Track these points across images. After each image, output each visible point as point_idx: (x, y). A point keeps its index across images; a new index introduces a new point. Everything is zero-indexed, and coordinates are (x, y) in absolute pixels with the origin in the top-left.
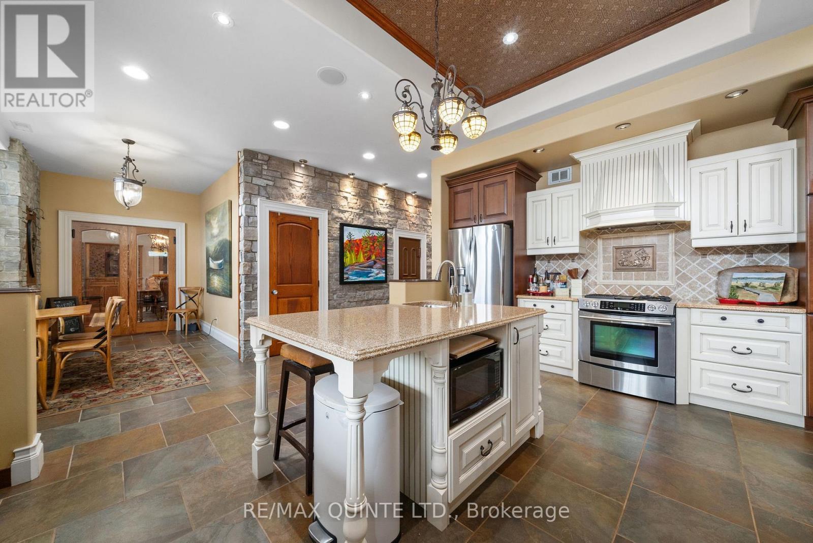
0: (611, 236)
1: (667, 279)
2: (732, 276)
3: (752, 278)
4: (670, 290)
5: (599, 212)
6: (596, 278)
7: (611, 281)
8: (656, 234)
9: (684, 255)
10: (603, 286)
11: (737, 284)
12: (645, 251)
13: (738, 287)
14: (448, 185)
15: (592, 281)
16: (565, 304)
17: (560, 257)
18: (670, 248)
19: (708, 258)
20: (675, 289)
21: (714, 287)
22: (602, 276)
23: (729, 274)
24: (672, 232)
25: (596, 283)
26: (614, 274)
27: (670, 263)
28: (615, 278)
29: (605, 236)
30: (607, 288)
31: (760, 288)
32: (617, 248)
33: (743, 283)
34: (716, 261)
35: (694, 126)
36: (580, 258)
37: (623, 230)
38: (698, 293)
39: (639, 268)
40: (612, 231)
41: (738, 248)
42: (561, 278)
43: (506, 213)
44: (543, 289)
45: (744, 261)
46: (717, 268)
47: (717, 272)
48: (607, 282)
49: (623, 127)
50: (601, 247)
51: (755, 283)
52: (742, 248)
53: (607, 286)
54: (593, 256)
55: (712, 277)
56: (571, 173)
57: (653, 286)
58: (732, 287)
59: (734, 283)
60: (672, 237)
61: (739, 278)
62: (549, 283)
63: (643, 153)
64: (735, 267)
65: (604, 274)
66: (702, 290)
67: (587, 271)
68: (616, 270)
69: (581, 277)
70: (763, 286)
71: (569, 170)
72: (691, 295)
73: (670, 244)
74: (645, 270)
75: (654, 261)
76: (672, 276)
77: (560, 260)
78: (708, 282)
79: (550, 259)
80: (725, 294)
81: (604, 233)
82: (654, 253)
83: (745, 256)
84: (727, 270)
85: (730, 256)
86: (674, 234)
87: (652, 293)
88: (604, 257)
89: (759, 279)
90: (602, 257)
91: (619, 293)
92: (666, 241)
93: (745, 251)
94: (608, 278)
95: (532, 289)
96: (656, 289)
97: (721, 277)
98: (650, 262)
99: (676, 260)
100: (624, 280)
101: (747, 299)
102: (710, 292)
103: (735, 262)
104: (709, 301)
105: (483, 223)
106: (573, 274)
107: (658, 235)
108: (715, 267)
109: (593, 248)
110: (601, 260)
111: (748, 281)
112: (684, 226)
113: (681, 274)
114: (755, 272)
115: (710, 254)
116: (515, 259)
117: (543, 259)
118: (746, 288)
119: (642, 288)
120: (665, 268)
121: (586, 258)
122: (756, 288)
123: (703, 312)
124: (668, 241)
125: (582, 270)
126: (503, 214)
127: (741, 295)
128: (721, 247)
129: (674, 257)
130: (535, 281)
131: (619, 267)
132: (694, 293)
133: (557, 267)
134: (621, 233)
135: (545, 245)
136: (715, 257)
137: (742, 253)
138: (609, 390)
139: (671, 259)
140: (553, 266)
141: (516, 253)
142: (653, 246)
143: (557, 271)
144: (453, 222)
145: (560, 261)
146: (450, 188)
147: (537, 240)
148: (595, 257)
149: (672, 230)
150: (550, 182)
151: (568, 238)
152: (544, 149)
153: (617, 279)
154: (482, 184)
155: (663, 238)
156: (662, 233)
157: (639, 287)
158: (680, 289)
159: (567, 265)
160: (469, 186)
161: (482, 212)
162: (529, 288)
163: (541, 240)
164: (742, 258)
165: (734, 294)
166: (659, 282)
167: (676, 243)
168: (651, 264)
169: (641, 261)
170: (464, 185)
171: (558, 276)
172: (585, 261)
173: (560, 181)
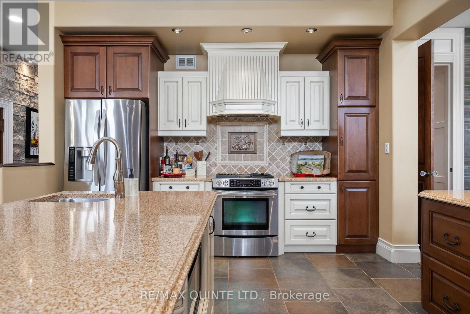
0: (227, 123)
1: (263, 160)
2: (298, 157)
3: (309, 159)
4: (265, 168)
5: (225, 101)
6: (216, 160)
7: (227, 162)
8: (257, 124)
9: (273, 142)
10: (220, 166)
11: (301, 163)
12: (250, 138)
13: (301, 165)
14: (63, 42)
15: (213, 162)
16: (199, 184)
17: (186, 139)
18: (265, 136)
19: (286, 145)
20: (268, 167)
21: (289, 166)
22: (220, 157)
23: (296, 156)
24: (266, 124)
25: (216, 164)
26: (229, 156)
27: (265, 147)
28: (230, 159)
29: (223, 123)
30: (224, 168)
31: (312, 165)
32: (231, 134)
33: (304, 162)
34: (290, 147)
35: (284, 45)
36: (203, 142)
37: (236, 119)
38: (281, 170)
39: (246, 151)
40: (228, 119)
41: (300, 138)
42: (188, 160)
43: (140, 88)
44: (176, 171)
45: (302, 147)
46: (291, 152)
47: (290, 154)
48: (224, 163)
49: (247, 31)
50: (220, 132)
51: (310, 162)
52: (302, 139)
53: (224, 166)
54: (213, 140)
55: (288, 158)
56: (196, 61)
57: (255, 166)
58: (298, 165)
59: (299, 163)
60: (266, 127)
61: (302, 159)
62: (181, 165)
63: (253, 58)
64: (299, 152)
65: (222, 156)
66: (282, 168)
67: (210, 153)
68: (230, 153)
69: (205, 158)
70: (314, 164)
71: (195, 58)
72: (277, 172)
73: (265, 133)
74: (250, 153)
75: (256, 146)
76: (266, 157)
77: (187, 142)
78: (286, 162)
79: (177, 141)
80: (295, 170)
81: (222, 121)
82: (256, 140)
83: (304, 144)
84: (296, 153)
85: (296, 143)
86: (267, 125)
87: (255, 171)
88: (222, 141)
89: (312, 159)
90: (220, 141)
91: (232, 172)
92: (263, 130)
93: (304, 140)
94: (225, 160)
95: (166, 170)
96: (257, 168)
97: (292, 158)
98: (253, 147)
99: (269, 145)
100: (236, 161)
101: (307, 173)
102: (287, 169)
103: (299, 148)
104: (286, 176)
105: (112, 96)
106: (198, 156)
107: (258, 125)
108: (289, 151)
109: (214, 133)
110: (220, 143)
111: (306, 161)
112: (273, 120)
113: (271, 156)
114: (310, 154)
115: (287, 142)
116: (151, 140)
117: (171, 141)
118: (306, 166)
119: (248, 167)
120: (262, 152)
121: (208, 142)
122: (311, 165)
123: (292, 184)
124: (264, 131)
125: (206, 152)
126: (137, 89)
127: (304, 171)
128: (292, 137)
129: (268, 143)
130: (167, 163)
131: (232, 150)
132: (278, 170)
133: (183, 149)
134: (234, 121)
135: (177, 127)
136: (289, 144)
137: (302, 142)
138: (232, 257)
139: (266, 144)
140: (181, 148)
141: (152, 134)
142: (255, 134)
143: (184, 153)
144: (70, 90)
145: (187, 144)
146: (65, 46)
147: (169, 121)
148: (215, 141)
149: (266, 122)
150: (177, 66)
151: (196, 121)
152: (182, 30)
153: (232, 161)
154: (111, 50)
155: (261, 128)
156: (260, 124)
157: (246, 166)
158: (271, 167)
159: (192, 147)
160: (94, 50)
161: (111, 83)
162: (162, 170)
163: (173, 121)
164: (302, 145)
165: (300, 170)
166: (259, 162)
167: (269, 133)
168: (254, 148)
169: (247, 145)
170: (87, 47)
171: (185, 158)
172: (207, 144)
173: (186, 67)
